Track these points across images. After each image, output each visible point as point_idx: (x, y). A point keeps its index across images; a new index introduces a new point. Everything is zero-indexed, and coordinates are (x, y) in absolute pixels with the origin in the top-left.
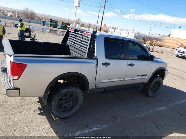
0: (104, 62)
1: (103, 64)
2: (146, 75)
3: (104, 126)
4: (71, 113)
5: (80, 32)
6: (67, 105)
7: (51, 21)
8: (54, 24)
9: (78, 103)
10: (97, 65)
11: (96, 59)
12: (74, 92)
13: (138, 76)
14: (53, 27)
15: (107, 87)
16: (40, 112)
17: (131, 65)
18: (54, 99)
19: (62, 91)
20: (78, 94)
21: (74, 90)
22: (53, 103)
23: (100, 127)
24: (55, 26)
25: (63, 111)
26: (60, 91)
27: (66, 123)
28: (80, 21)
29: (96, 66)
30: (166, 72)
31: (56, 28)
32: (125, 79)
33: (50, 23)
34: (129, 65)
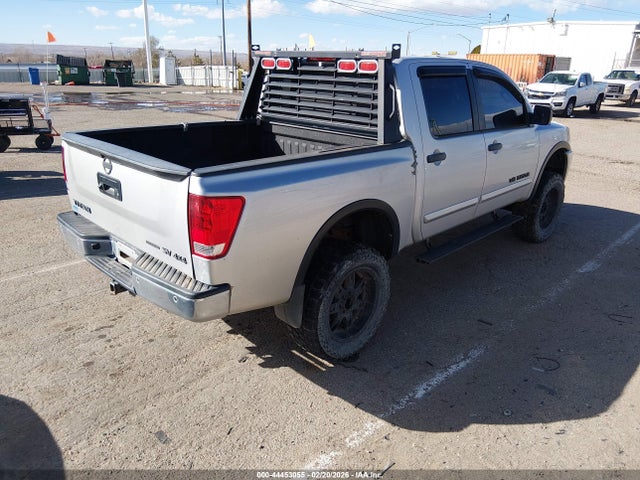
0: (431, 153)
1: (430, 159)
2: (527, 175)
3: (475, 353)
4: (364, 337)
5: (320, 64)
6: (347, 315)
7: (63, 61)
8: (75, 71)
9: (379, 302)
10: (415, 165)
11: (408, 143)
12: (367, 265)
13: (510, 181)
14: (76, 84)
15: (430, 238)
16: (262, 361)
17: (494, 147)
18: (321, 301)
19: (340, 267)
20: (376, 271)
21: (368, 261)
22: (320, 316)
23: (466, 357)
24: (83, 79)
25: (343, 336)
26: (335, 269)
27: (365, 370)
28: (157, 47)
29: (412, 169)
30: (569, 155)
31: (87, 84)
32: (484, 198)
33: (59, 69)
34: (490, 150)
